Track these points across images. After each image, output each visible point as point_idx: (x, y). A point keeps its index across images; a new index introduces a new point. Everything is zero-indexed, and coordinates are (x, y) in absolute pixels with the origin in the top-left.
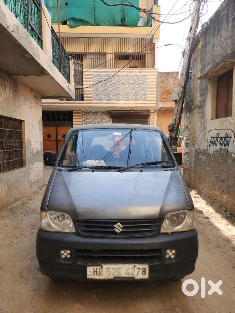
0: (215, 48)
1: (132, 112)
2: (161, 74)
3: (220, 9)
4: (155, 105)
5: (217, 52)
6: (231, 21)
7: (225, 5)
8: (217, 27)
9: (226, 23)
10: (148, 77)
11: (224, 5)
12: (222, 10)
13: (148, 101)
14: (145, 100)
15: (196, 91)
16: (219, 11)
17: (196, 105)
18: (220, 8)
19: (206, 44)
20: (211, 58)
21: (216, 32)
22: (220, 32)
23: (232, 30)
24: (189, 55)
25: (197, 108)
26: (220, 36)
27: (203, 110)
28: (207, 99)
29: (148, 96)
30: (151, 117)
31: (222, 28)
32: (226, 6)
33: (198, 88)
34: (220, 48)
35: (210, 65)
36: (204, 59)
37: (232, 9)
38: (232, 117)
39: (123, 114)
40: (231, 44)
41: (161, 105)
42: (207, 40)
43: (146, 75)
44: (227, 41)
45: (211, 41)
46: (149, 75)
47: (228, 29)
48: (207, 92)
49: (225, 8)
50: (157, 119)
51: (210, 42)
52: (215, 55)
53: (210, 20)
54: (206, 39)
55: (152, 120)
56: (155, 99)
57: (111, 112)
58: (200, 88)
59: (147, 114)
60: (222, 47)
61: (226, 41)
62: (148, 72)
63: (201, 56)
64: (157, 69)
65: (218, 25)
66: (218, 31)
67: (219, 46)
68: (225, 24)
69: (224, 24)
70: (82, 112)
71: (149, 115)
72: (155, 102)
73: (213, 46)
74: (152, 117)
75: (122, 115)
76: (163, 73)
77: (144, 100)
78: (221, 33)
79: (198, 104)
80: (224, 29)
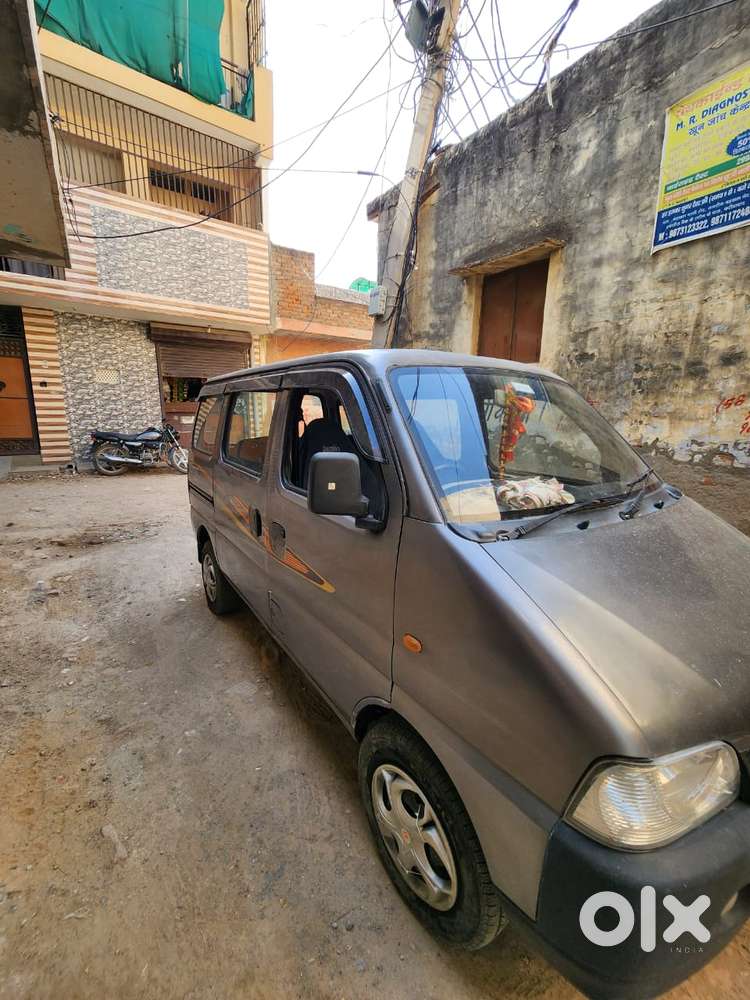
0: (488, 209)
1: (209, 331)
2: (277, 251)
3: (508, 119)
4: (268, 322)
5: (494, 220)
6: (548, 153)
7: (525, 113)
8: (497, 160)
9: (531, 155)
10: (249, 250)
11: (523, 112)
12: (515, 123)
13: (251, 309)
14: (246, 307)
15: (420, 300)
16: (503, 124)
17: (419, 332)
18: (509, 116)
19: (456, 196)
20: (475, 230)
21: (494, 173)
22: (506, 174)
23: (550, 175)
24: (413, 211)
25: (426, 340)
26: (507, 184)
27: (444, 343)
28: (459, 321)
29: (251, 297)
30: (254, 350)
31: (515, 166)
32: (529, 115)
33: (425, 295)
34: (506, 210)
35: (471, 247)
36: (447, 230)
37: (551, 125)
38: (540, 364)
39: (185, 335)
40: (544, 205)
41: (279, 324)
42: (461, 186)
43: (244, 244)
44: (531, 199)
45: (475, 191)
46: (251, 247)
47: (534, 171)
48: (460, 307)
49: (524, 119)
50: (267, 355)
51: (471, 193)
52: (488, 226)
53: (471, 141)
54: (455, 185)
55: (257, 357)
56: (268, 307)
57: (152, 325)
58: (433, 296)
59: (247, 341)
60: (513, 210)
61: (529, 197)
62: (249, 238)
63: (437, 221)
64: (267, 236)
65: (500, 156)
66: (500, 171)
67: (503, 208)
68: (524, 156)
69: (520, 157)
70: (57, 314)
71: (250, 345)
72: (267, 315)
73: (483, 204)
74: (256, 350)
75: (185, 338)
76: (281, 248)
77: (242, 306)
78: (509, 177)
79: (427, 330)
80: (522, 169)
